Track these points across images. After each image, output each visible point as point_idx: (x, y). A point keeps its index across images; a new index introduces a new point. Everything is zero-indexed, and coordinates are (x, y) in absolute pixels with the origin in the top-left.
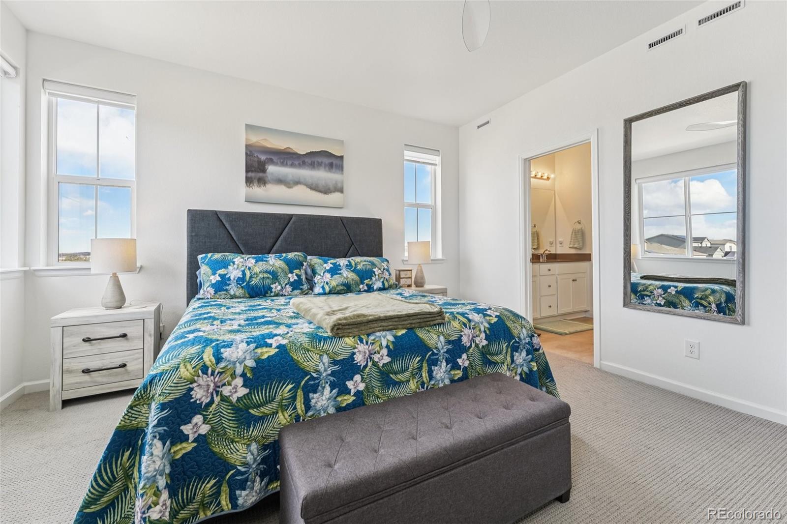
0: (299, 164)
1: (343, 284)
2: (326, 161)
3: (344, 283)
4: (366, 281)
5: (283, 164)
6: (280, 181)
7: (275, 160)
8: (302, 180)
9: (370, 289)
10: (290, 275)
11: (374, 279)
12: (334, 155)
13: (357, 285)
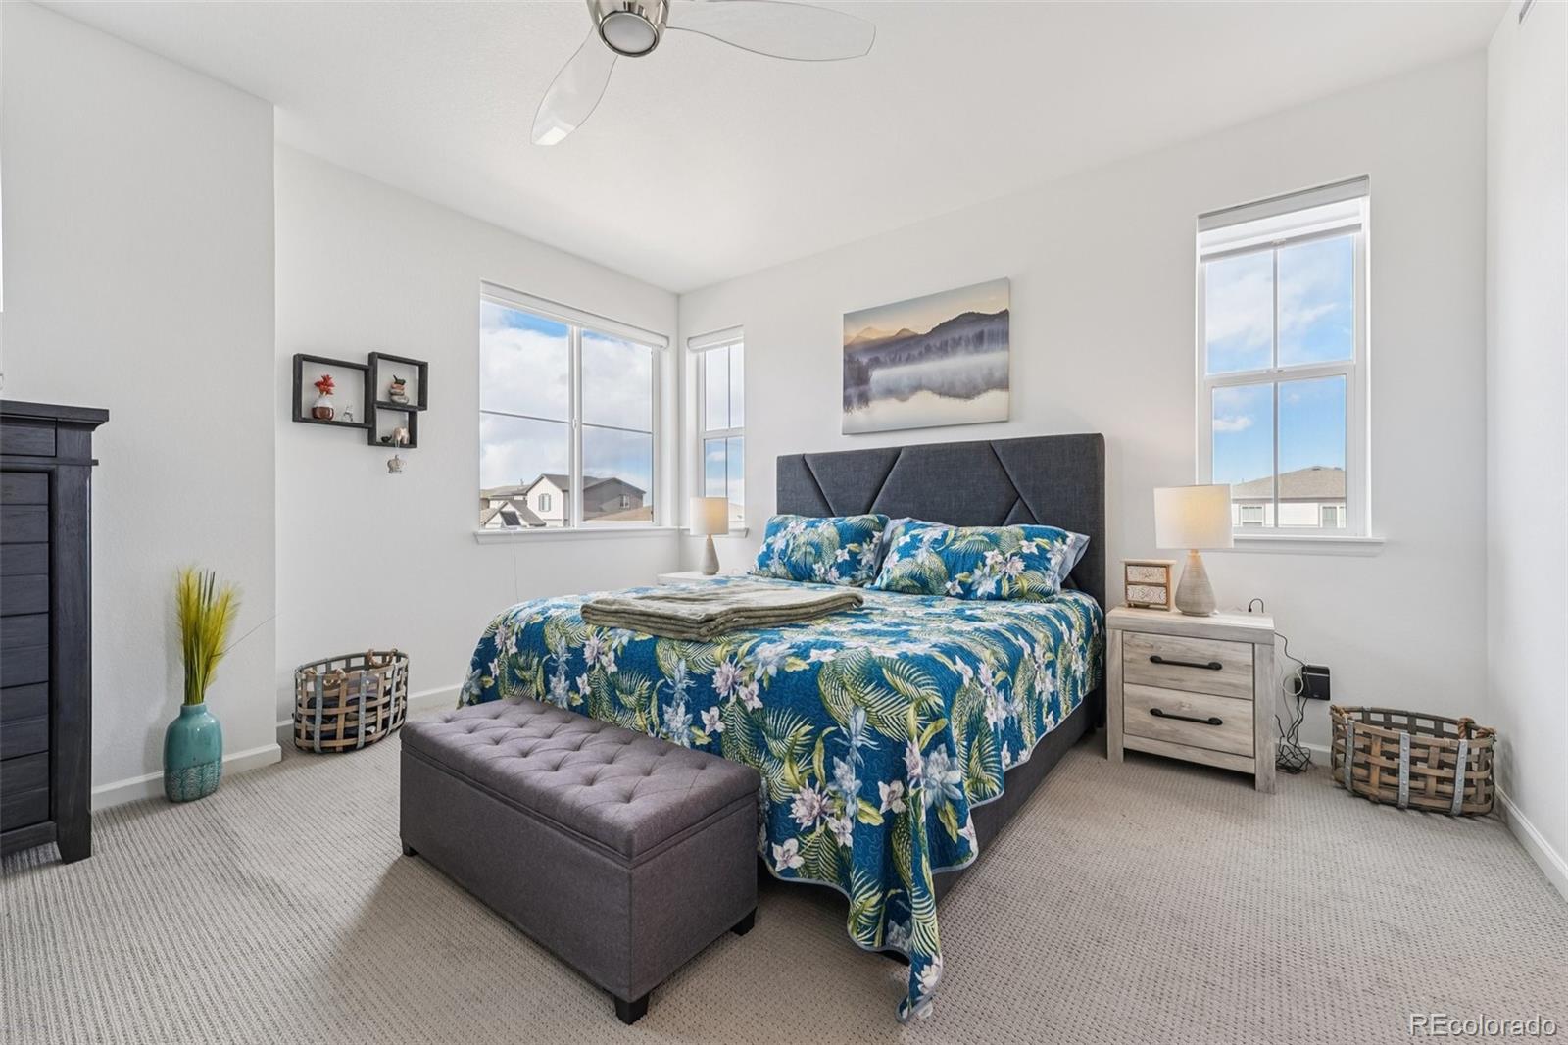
0: (921, 354)
1: (913, 577)
2: (970, 332)
3: (914, 573)
4: (959, 576)
5: (894, 361)
6: (892, 392)
7: (882, 359)
8: (924, 382)
9: (968, 593)
10: (839, 552)
11: (978, 572)
12: (985, 315)
13: (941, 581)
